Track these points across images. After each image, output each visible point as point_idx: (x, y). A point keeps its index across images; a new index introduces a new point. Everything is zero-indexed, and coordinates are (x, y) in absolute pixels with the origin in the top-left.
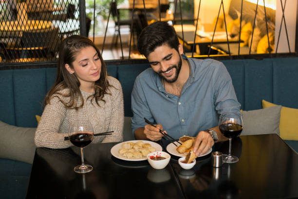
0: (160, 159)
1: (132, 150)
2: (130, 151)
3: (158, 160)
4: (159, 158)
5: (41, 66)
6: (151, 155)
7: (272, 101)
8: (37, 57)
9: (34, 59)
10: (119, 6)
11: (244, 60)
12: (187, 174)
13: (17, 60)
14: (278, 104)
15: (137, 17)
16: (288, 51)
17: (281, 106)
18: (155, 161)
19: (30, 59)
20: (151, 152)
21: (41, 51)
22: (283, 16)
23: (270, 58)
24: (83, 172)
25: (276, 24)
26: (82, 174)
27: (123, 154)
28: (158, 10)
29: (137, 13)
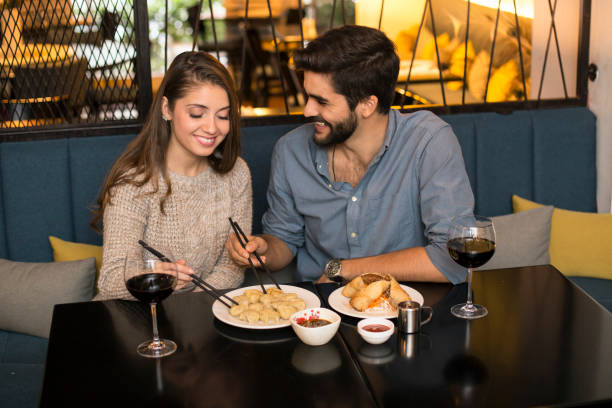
0: (318, 325)
1: (257, 307)
2: (253, 307)
3: (313, 326)
4: (315, 322)
5: (58, 135)
6: (300, 315)
7: (533, 198)
8: (49, 116)
9: (42, 122)
10: (205, 14)
11: (474, 115)
12: (377, 354)
13: (8, 123)
14: (546, 202)
15: (243, 34)
16: (563, 96)
17: (551, 207)
18: (307, 329)
19: (34, 122)
20: (297, 310)
21: (57, 105)
22: (553, 25)
23: (528, 109)
24: (157, 355)
25: (535, 40)
26: (155, 359)
27: (239, 315)
28: (284, 20)
29: (242, 26)
